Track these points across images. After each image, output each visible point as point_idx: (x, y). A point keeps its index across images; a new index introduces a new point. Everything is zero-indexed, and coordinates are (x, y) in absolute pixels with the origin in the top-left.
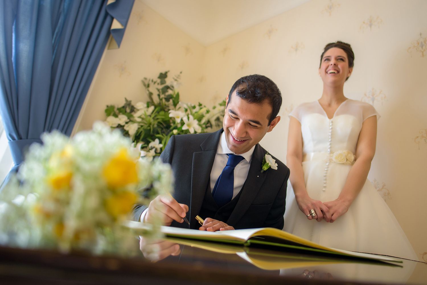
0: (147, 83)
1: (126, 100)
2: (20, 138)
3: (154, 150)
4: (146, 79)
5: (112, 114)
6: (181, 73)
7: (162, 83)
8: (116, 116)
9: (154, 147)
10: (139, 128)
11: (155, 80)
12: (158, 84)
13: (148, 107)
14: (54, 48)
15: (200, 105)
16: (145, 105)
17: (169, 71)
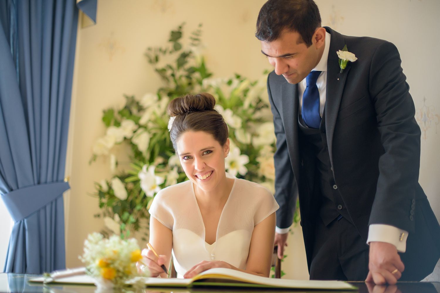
0: (153, 56)
1: (127, 97)
2: (11, 190)
3: (176, 170)
4: (149, 49)
5: (112, 122)
6: (200, 25)
7: (177, 47)
8: (118, 124)
9: (176, 165)
10: (151, 139)
11: (164, 48)
12: (171, 52)
13: (160, 98)
14: (14, 59)
15: (238, 77)
16: (156, 98)
17: (184, 23)
